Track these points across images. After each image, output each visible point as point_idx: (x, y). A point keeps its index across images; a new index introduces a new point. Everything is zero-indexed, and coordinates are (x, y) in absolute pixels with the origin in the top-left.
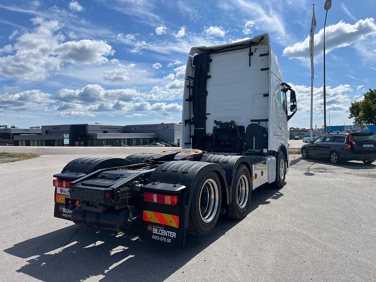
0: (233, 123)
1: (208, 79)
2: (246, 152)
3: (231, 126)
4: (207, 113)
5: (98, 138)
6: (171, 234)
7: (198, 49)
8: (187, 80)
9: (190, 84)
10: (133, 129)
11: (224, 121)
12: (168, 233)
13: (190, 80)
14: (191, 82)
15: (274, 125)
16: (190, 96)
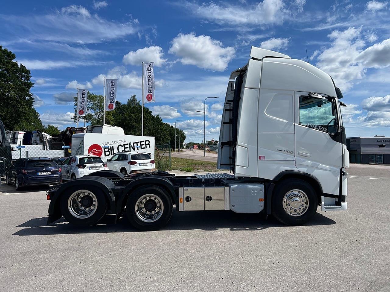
5: (362, 153)
7: (236, 72)
8: (226, 104)
13: (230, 104)
14: (232, 105)
15: (258, 148)
16: (230, 118)
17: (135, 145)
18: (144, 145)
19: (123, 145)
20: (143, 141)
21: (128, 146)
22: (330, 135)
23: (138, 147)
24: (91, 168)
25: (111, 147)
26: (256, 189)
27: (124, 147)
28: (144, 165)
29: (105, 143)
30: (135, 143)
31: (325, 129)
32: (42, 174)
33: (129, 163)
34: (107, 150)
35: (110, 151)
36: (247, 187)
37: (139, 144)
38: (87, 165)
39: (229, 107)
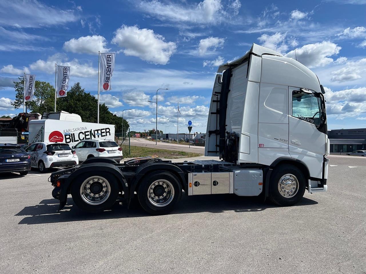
0: (234, 134)
1: (229, 93)
4: (226, 124)
8: (213, 96)
10: (339, 134)
14: (219, 97)
15: (259, 136)
16: (217, 109)
17: (96, 132)
18: (104, 132)
19: (84, 133)
20: (104, 129)
21: (89, 133)
22: (316, 126)
23: (98, 134)
24: (60, 155)
25: (72, 134)
26: (257, 174)
27: (85, 134)
28: (112, 152)
29: (66, 130)
30: (96, 130)
31: (312, 121)
32: (11, 161)
33: (97, 150)
34: (68, 137)
35: (71, 138)
36: (249, 172)
37: (99, 132)
38: (56, 152)
39: (216, 98)
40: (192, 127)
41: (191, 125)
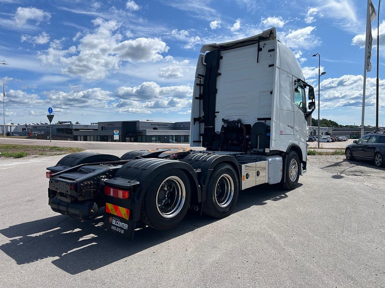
0: (239, 121)
1: (219, 76)
2: (251, 151)
3: (238, 125)
4: (216, 111)
6: (124, 226)
7: (209, 46)
8: (197, 78)
9: (201, 82)
10: (182, 126)
11: (231, 119)
12: (122, 224)
13: (200, 78)
14: (202, 80)
15: (280, 123)
16: (200, 94)
22: (304, 115)
26: (280, 161)
36: (276, 159)
39: (199, 81)
40: (53, 116)
41: (51, 113)
